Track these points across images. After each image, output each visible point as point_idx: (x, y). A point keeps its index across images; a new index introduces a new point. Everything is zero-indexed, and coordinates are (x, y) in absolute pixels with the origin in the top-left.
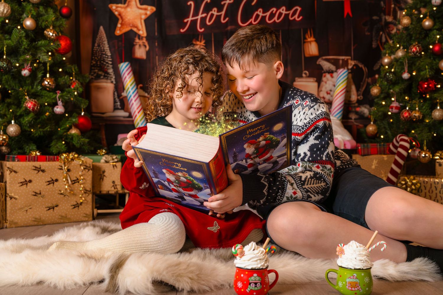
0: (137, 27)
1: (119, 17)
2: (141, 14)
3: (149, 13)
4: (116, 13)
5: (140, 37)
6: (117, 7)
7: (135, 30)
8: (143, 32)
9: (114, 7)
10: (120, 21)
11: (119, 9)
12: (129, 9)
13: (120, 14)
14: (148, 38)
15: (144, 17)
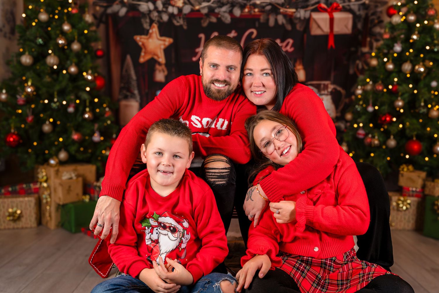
0: (157, 55)
1: (142, 47)
2: (160, 45)
3: (167, 44)
4: (140, 44)
5: (160, 64)
6: (141, 38)
7: (156, 57)
8: (162, 59)
9: (138, 38)
10: (143, 50)
11: (142, 40)
12: (150, 40)
13: (143, 44)
14: (167, 65)
15: (163, 47)
